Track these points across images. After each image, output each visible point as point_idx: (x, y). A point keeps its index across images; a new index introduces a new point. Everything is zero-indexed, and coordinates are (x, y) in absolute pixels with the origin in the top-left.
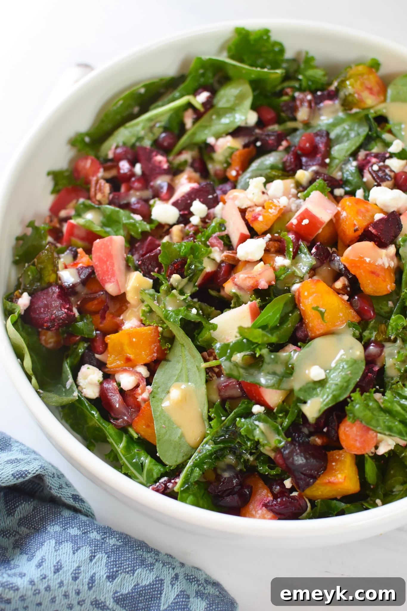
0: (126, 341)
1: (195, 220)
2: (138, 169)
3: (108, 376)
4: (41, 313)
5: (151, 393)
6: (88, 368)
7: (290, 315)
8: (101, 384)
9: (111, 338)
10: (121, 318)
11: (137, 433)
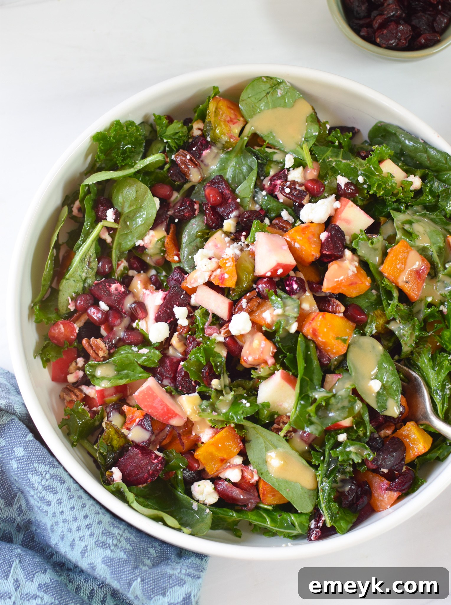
0: (212, 450)
1: (183, 322)
2: (103, 306)
3: (215, 480)
4: (137, 474)
5: (258, 472)
6: (199, 486)
7: (309, 353)
8: (216, 489)
9: (199, 454)
10: (194, 434)
11: (270, 505)
